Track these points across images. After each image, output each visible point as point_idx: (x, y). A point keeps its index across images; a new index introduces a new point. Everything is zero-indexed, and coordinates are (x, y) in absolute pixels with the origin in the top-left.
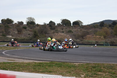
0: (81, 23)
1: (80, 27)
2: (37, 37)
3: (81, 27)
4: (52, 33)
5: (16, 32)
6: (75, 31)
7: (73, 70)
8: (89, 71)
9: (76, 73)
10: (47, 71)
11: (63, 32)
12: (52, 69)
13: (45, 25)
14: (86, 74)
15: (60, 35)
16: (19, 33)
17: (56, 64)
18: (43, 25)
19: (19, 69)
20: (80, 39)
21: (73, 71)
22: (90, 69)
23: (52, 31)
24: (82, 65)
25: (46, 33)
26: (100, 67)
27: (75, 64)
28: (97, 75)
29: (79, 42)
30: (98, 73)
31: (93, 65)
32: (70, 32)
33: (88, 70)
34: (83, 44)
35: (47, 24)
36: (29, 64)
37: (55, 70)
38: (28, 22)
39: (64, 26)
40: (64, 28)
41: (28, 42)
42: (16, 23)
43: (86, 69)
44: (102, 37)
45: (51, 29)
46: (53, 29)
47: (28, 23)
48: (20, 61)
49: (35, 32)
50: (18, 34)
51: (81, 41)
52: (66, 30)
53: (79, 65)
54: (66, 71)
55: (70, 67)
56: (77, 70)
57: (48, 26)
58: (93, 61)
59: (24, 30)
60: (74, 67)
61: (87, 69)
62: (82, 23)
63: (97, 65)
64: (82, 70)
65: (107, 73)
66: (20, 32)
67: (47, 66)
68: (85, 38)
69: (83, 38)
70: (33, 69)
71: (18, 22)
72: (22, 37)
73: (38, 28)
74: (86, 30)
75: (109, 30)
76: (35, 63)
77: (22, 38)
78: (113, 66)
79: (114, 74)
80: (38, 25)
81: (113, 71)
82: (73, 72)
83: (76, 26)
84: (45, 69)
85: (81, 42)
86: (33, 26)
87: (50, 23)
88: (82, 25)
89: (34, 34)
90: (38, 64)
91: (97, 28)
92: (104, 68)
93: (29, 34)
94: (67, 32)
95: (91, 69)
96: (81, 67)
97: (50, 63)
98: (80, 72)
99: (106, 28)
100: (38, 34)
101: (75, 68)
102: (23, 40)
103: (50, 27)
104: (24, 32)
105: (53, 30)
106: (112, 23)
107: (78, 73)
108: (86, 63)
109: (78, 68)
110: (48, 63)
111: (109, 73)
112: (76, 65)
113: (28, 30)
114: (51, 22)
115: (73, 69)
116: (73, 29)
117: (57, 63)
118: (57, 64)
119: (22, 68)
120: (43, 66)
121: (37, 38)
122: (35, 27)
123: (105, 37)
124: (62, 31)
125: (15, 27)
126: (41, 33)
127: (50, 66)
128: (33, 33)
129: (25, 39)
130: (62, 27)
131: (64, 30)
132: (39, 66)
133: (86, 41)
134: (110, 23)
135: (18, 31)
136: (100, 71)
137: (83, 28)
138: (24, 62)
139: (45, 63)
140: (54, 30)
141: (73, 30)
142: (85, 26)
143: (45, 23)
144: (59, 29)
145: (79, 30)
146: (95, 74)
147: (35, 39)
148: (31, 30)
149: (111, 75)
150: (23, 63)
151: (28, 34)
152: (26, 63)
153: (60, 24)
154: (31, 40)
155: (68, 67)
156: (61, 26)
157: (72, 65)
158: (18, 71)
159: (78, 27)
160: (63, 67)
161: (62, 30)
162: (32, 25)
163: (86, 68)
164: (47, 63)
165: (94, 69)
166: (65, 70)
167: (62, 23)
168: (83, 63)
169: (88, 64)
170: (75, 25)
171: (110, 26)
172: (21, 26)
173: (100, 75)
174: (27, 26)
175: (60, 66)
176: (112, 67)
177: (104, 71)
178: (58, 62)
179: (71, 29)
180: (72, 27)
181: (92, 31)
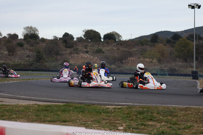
0: (119, 36)
1: (116, 44)
2: (42, 60)
3: (118, 44)
4: (67, 54)
5: (6, 53)
6: (108, 51)
7: (104, 117)
8: (132, 120)
9: (109, 122)
10: (59, 120)
11: (87, 52)
12: (68, 117)
13: (55, 40)
14: (127, 124)
15: (82, 57)
16: (11, 53)
17: (74, 108)
18: (51, 40)
19: (11, 116)
20: (117, 65)
21: (104, 119)
22: (133, 115)
23: (69, 51)
24: (119, 109)
25: (57, 54)
26: (152, 113)
27: (107, 107)
28: (145, 125)
29: (115, 69)
30: (147, 123)
31: (138, 109)
32: (99, 51)
33: (131, 118)
34: (122, 74)
35: (60, 38)
36: (27, 108)
37: (74, 118)
38: (27, 34)
40: (90, 44)
41: (26, 70)
42: (5, 37)
43: (127, 117)
44: (155, 61)
45: (66, 48)
46: (69, 47)
47: (26, 36)
48: (12, 102)
49: (39, 52)
50: (9, 55)
51: (119, 67)
52: (93, 48)
53: (115, 108)
54: (92, 119)
55: (99, 112)
56: (111, 118)
57: (61, 41)
58: (139, 103)
59: (20, 48)
60: (107, 112)
61: (129, 116)
62: (121, 36)
63: (145, 109)
64: (120, 118)
65: (163, 123)
66: (13, 52)
67: (59, 111)
68: (125, 62)
69: (122, 63)
70: (34, 117)
71: (9, 35)
72: (17, 61)
73: (44, 45)
74: (126, 49)
75: (167, 49)
76: (39, 106)
77: (16, 63)
78: (173, 110)
79: (176, 124)
80: (43, 40)
81: (174, 119)
82: (104, 122)
83: (109, 41)
84: (55, 116)
85: (118, 70)
86: (34, 41)
87: (64, 36)
88: (120, 41)
89: (37, 55)
90: (44, 108)
92: (157, 114)
93: (28, 56)
94: (93, 53)
95: (136, 115)
96: (118, 112)
97: (64, 105)
98: (116, 122)
99: (161, 45)
100: (44, 56)
101: (109, 114)
102: (17, 65)
103: (64, 44)
104: (20, 52)
105: (70, 49)
106: (172, 36)
107: (113, 123)
108: (127, 105)
109: (113, 114)
110: (62, 106)
111: (167, 122)
112: (109, 108)
113: (27, 49)
114: (66, 35)
115: (104, 115)
116: (103, 47)
117: (77, 105)
118: (76, 108)
119: (16, 114)
120: (52, 112)
121: (42, 63)
122: (38, 43)
123: (159, 61)
124: (85, 50)
125: (3, 43)
126: (48, 54)
127: (64, 111)
128: (35, 54)
129: (20, 64)
130: (85, 43)
131: (88, 49)
132: (46, 110)
133: (126, 68)
134: (169, 37)
135: (9, 51)
136: (151, 120)
137: (121, 45)
138: (20, 104)
139: (56, 106)
140: (72, 49)
141: (105, 49)
142: (125, 42)
143: (55, 37)
144: (80, 47)
145: (115, 49)
146: (142, 124)
147: (39, 64)
148: (31, 48)
149: (170, 127)
150: (17, 106)
151: (26, 55)
152: (23, 106)
153: (81, 38)
154: (31, 65)
155: (95, 113)
156: (84, 41)
157: (103, 110)
158: (10, 119)
159: (114, 44)
160: (87, 112)
161: (86, 48)
162: (32, 41)
163: (128, 114)
164: (59, 106)
165: (141, 116)
166: (92, 117)
167: (84, 36)
168: (121, 105)
169: (130, 107)
170: (107, 40)
171: (168, 42)
172: (15, 42)
173: (151, 125)
174: (24, 42)
175: (82, 112)
176: (172, 113)
177: (157, 120)
178: (78, 103)
179: (100, 47)
180: (103, 44)
181: (137, 51)
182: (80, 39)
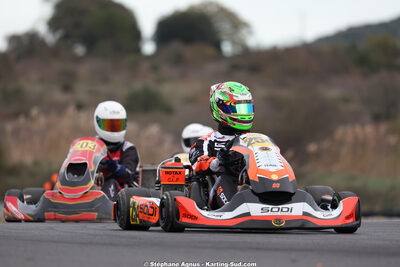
0: (237, 23)
1: (222, 67)
39: (78, 60)
40: (83, 70)
62: (245, 25)
83: (189, 51)
91: (391, 67)
116: (161, 81)
131: (81, 92)
144: (31, 83)
156: (54, 52)
159: (212, 67)
161: (67, 89)
170: (176, 46)
180: (155, 69)
181: (346, 100)
182: (25, 46)
